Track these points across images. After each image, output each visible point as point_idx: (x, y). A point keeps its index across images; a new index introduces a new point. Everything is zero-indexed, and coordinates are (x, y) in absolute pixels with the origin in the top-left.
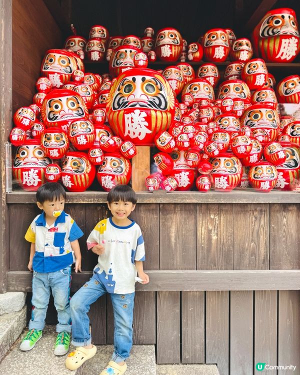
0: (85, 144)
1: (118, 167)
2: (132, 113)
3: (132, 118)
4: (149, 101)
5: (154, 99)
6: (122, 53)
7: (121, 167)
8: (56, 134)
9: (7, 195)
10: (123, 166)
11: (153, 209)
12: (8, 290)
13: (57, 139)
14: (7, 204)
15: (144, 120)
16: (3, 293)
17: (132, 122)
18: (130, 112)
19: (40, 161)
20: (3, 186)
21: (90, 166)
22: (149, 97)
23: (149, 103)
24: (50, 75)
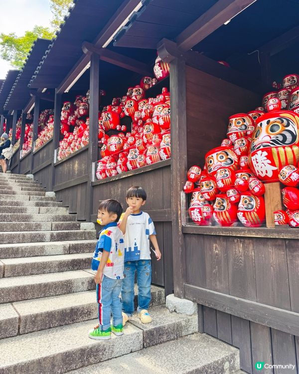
0: (223, 186)
1: (248, 204)
2: (256, 155)
3: (256, 159)
4: (272, 140)
5: (277, 137)
6: (295, 95)
7: (251, 204)
8: (206, 182)
9: (183, 227)
10: (253, 203)
11: (279, 245)
12: (185, 298)
13: (207, 185)
14: (183, 233)
15: (266, 158)
16: (181, 298)
17: (257, 163)
18: (254, 155)
19: (201, 202)
20: (180, 221)
21: (230, 204)
22: (272, 136)
23: (271, 142)
24: (230, 136)
